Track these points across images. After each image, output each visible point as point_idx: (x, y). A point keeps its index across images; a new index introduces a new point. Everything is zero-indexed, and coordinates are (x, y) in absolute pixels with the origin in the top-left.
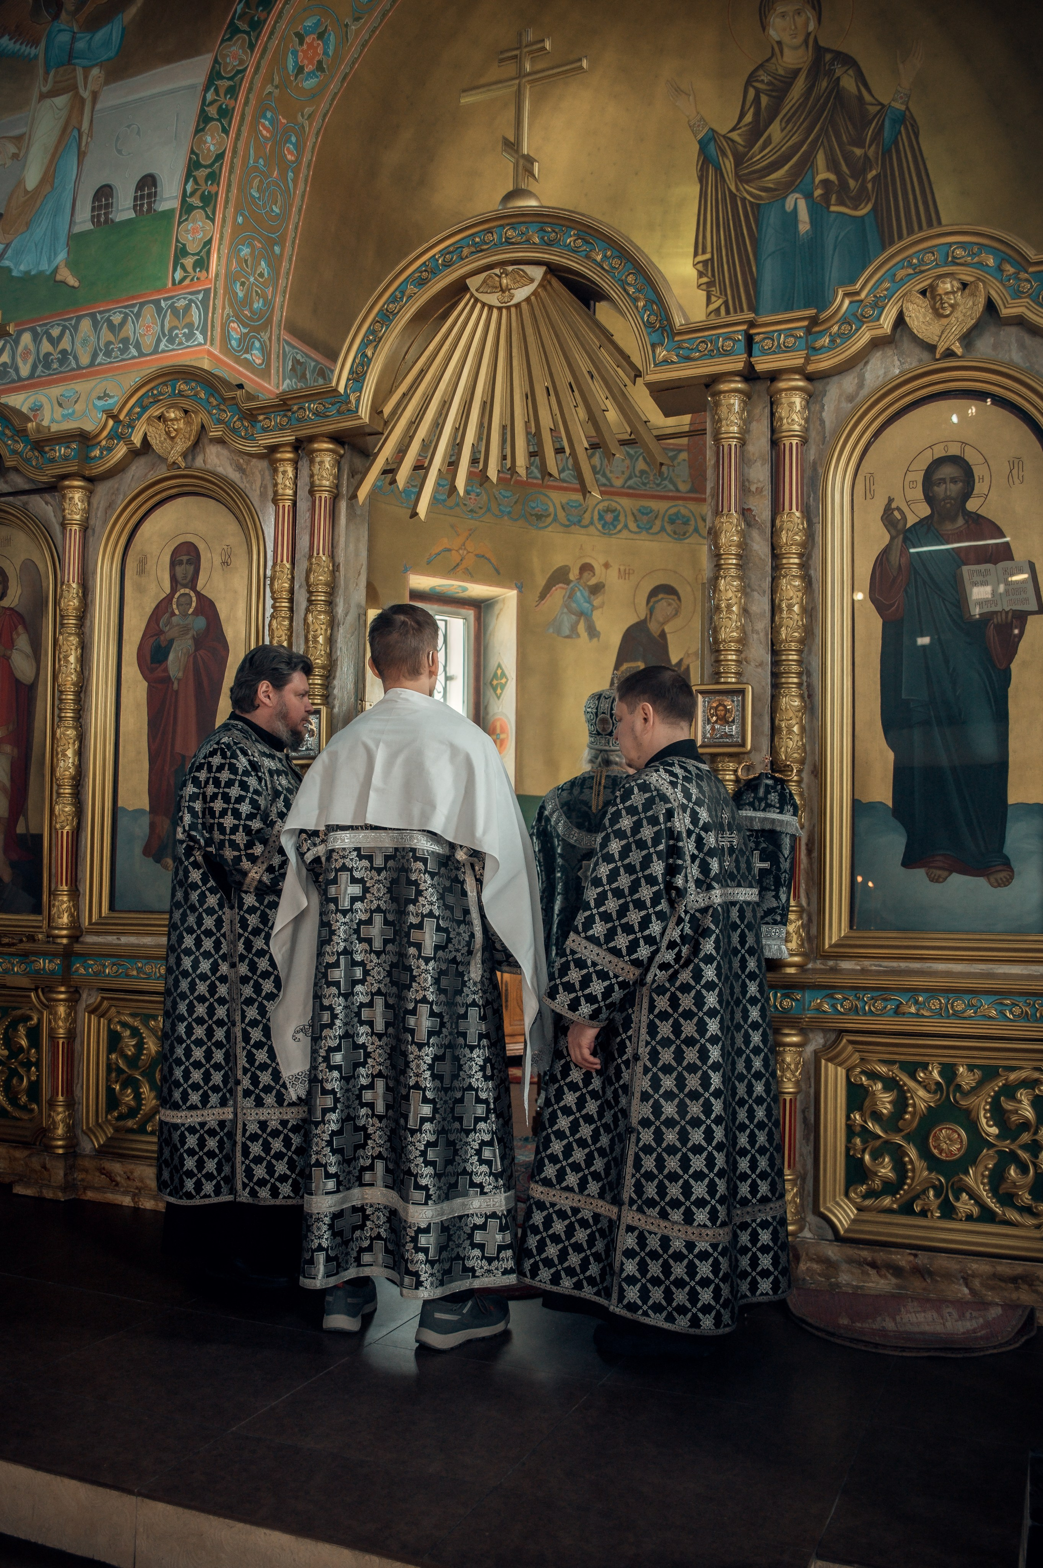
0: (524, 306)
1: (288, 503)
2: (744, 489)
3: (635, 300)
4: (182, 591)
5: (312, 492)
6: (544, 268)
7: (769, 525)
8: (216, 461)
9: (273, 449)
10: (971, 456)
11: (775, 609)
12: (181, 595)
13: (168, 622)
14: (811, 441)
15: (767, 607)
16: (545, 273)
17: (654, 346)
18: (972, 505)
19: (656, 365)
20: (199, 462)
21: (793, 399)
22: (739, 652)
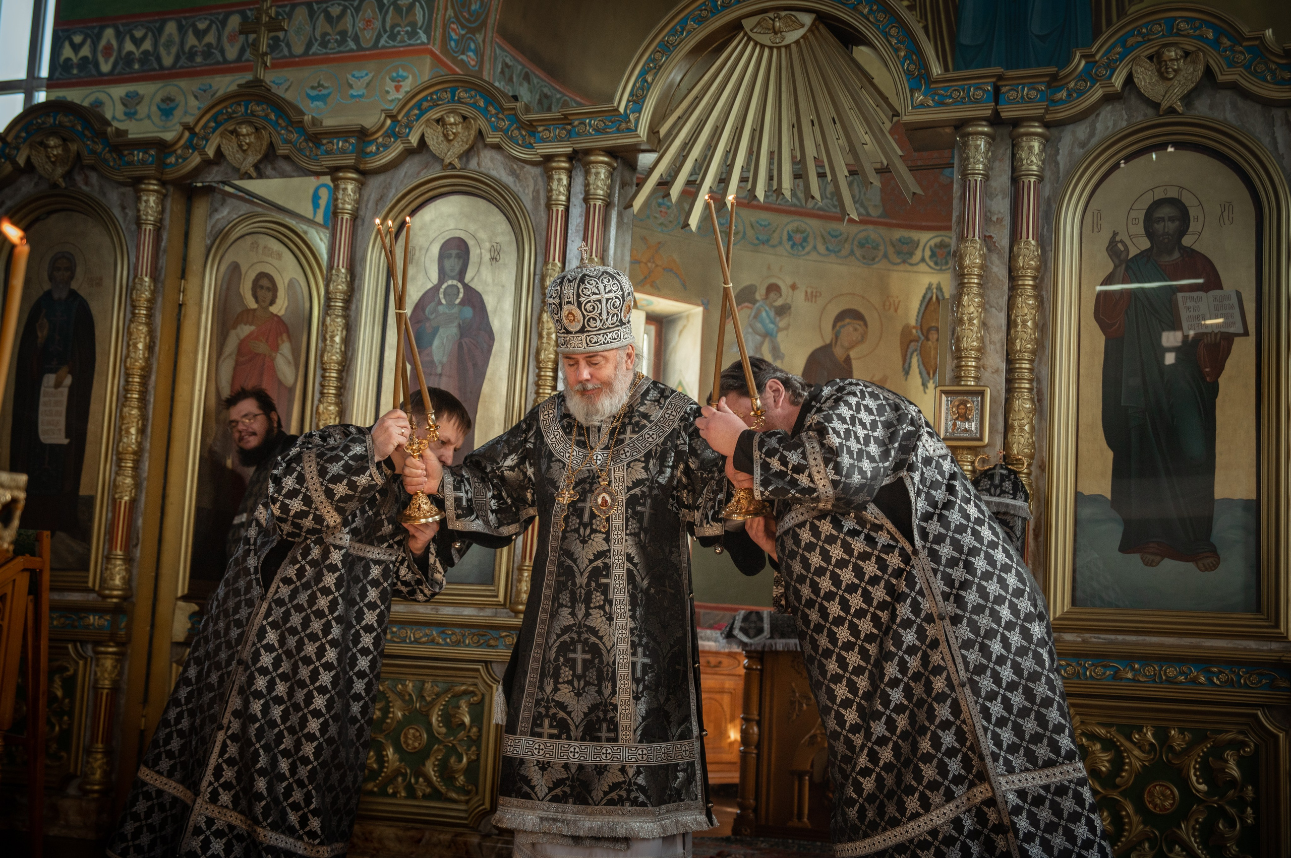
0: (794, 47)
1: (561, 208)
2: (987, 219)
3: (897, 50)
4: (450, 282)
5: (586, 200)
6: (814, 16)
7: (1007, 250)
8: (490, 164)
9: (549, 158)
10: (1188, 200)
11: (1011, 324)
12: (449, 286)
13: (435, 310)
14: (1046, 180)
15: (1004, 322)
16: (815, 20)
17: (912, 91)
18: (1187, 241)
19: (913, 107)
20: (473, 164)
21: (1032, 144)
22: (977, 359)
